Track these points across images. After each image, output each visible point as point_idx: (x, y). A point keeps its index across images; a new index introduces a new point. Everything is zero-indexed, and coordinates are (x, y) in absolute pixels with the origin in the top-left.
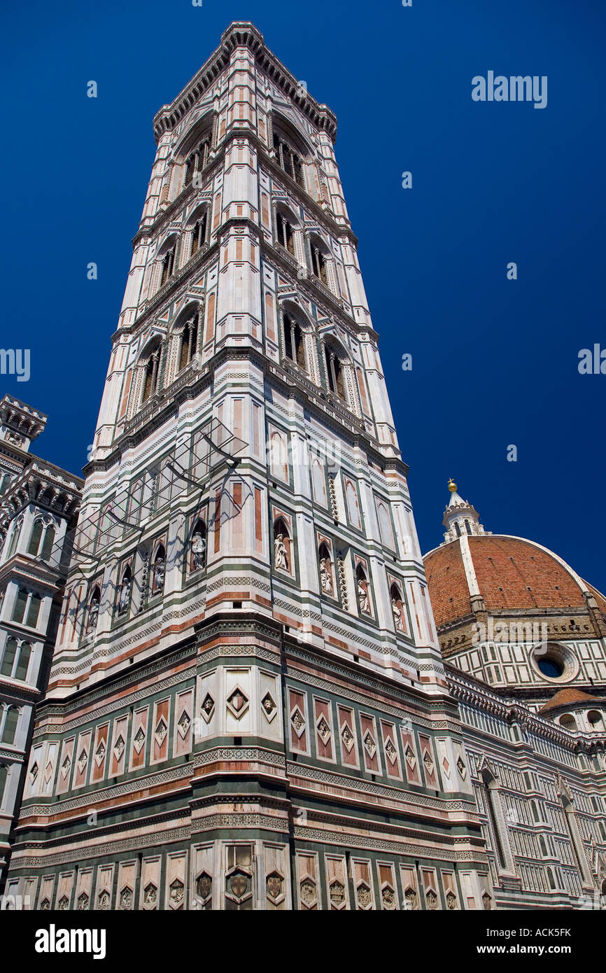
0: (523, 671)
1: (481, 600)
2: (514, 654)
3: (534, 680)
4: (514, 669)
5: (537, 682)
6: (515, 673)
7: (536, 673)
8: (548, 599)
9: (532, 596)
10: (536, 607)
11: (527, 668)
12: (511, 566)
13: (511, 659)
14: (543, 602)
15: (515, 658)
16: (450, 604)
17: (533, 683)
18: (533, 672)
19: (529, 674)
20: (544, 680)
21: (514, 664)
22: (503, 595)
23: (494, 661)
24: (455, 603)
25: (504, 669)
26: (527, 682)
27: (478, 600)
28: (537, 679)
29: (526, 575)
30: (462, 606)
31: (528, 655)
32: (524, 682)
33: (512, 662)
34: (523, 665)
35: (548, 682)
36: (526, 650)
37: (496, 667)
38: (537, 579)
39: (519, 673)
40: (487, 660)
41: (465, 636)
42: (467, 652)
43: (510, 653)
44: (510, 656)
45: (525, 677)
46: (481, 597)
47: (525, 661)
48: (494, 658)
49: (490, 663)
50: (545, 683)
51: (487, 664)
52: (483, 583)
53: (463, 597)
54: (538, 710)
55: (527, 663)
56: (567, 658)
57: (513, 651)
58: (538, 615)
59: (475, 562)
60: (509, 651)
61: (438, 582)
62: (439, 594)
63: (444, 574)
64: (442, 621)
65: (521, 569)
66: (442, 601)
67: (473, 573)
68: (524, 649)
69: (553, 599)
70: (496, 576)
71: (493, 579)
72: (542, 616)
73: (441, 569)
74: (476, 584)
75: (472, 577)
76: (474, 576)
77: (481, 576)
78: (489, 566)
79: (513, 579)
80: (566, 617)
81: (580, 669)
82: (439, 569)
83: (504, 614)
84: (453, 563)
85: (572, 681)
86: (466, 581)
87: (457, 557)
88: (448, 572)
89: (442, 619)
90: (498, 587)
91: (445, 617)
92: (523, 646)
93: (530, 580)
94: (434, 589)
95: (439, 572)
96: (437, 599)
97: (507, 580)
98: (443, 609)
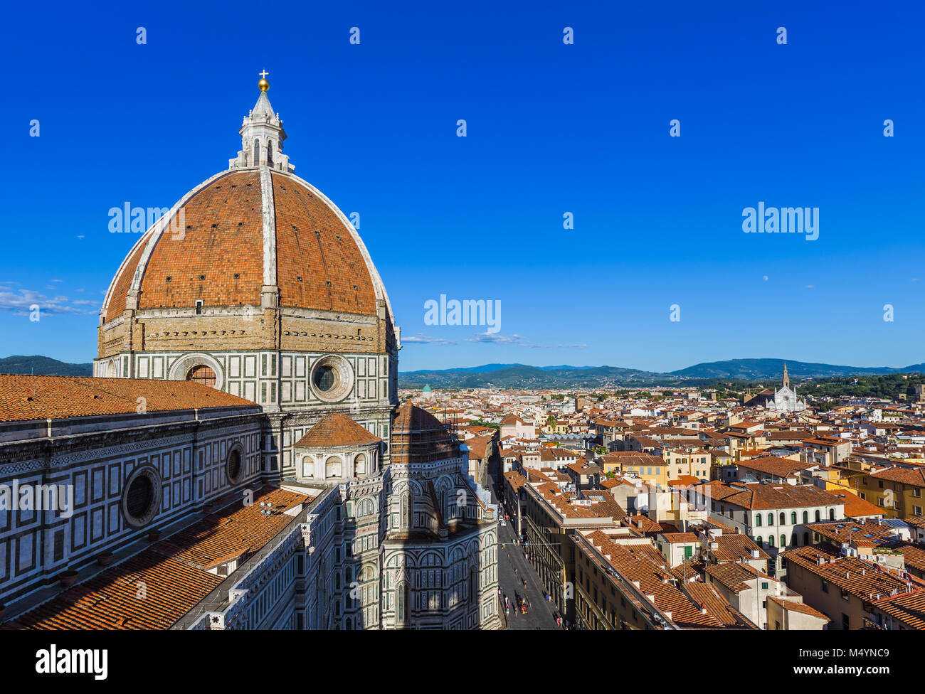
0: (300, 387)
1: (275, 293)
2: (296, 367)
3: (308, 399)
4: (291, 385)
5: (311, 401)
6: (291, 390)
7: (312, 391)
8: (344, 302)
9: (330, 294)
10: (331, 310)
11: (305, 384)
12: (316, 246)
13: (291, 373)
14: (339, 303)
15: (296, 372)
16: (233, 281)
17: (306, 403)
18: (310, 388)
19: (305, 392)
20: (318, 399)
21: (293, 379)
22: (300, 288)
23: (272, 376)
24: (241, 282)
25: (281, 386)
26: (301, 401)
27: (272, 292)
28: (311, 397)
29: (328, 264)
30: (249, 290)
31: (310, 369)
32: (298, 401)
33: (291, 377)
34: (302, 381)
35: (322, 401)
36: (309, 362)
37: (273, 385)
38: (339, 271)
39: (295, 390)
40: (264, 374)
41: (244, 331)
42: (243, 354)
43: (291, 365)
44: (291, 370)
45: (300, 395)
46: (276, 290)
47: (304, 377)
48: (273, 372)
49: (267, 379)
50: (319, 402)
51: (264, 379)
52: (281, 265)
54: (304, 434)
55: (306, 379)
56: (345, 372)
57: (296, 363)
58: (330, 320)
59: (278, 229)
60: (292, 362)
61: (223, 241)
62: (222, 259)
63: (233, 230)
64: (219, 301)
65: (326, 253)
66: (224, 273)
67: (273, 249)
68: (307, 361)
69: (349, 302)
70: (298, 259)
71: (294, 262)
72: (334, 320)
73: (230, 221)
74: (275, 267)
75: (271, 256)
76: (274, 254)
77: (281, 255)
78: (292, 240)
79: (315, 267)
80: (356, 325)
81: (354, 387)
82: (228, 219)
83: (296, 314)
84: (248, 219)
85: (344, 400)
86: (262, 257)
87: (255, 211)
88: (239, 229)
89: (219, 298)
90: (298, 275)
91: (223, 297)
92: (307, 358)
93: (332, 271)
94: (216, 250)
95: (228, 224)
96: (217, 267)
97: (309, 266)
98: (223, 285)
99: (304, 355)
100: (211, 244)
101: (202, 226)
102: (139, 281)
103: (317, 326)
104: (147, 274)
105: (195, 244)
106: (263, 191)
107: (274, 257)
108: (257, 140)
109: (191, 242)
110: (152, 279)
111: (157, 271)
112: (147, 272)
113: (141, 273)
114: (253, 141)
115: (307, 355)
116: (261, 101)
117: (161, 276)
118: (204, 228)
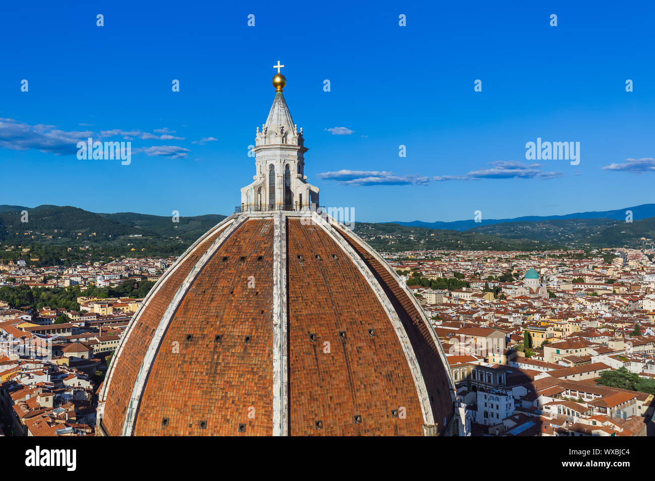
59: (292, 348)
61: (227, 367)
62: (225, 398)
63: (239, 350)
65: (355, 367)
66: (228, 421)
67: (285, 389)
70: (317, 390)
71: (312, 398)
73: (236, 332)
74: (286, 419)
75: (282, 403)
76: (285, 397)
77: (295, 392)
78: (309, 361)
79: (339, 397)
82: (233, 326)
84: (257, 330)
86: (271, 401)
87: (264, 313)
88: (245, 348)
90: (317, 419)
93: (362, 396)
94: (220, 382)
95: (233, 337)
96: (220, 409)
97: (331, 397)
100: (214, 371)
101: (204, 337)
102: (132, 424)
104: (141, 411)
105: (195, 367)
106: (275, 279)
107: (285, 402)
108: (272, 166)
109: (191, 363)
110: (146, 419)
111: (153, 407)
112: (142, 408)
113: (135, 411)
114: (268, 168)
116: (276, 108)
117: (156, 417)
118: (207, 341)
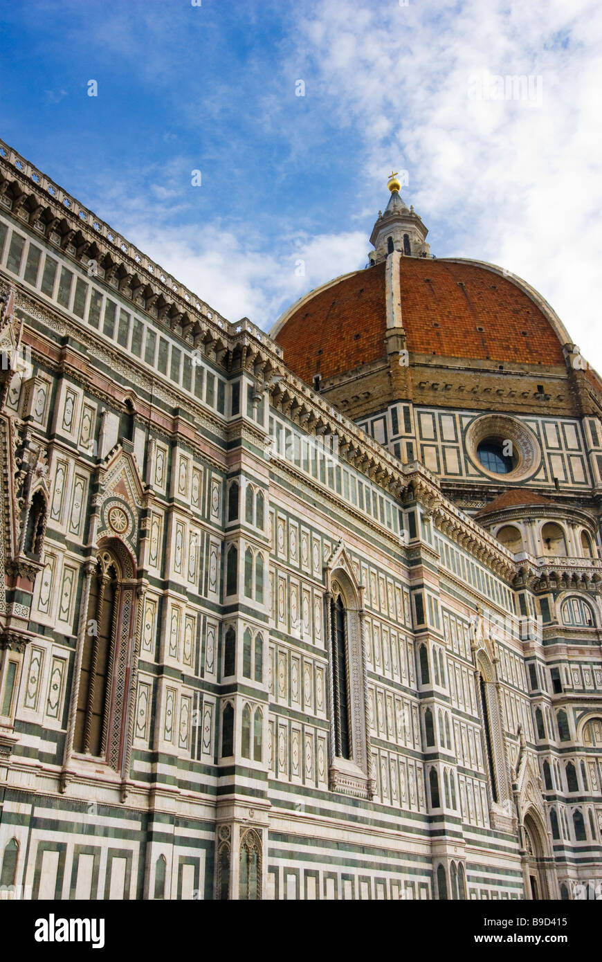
0: (451, 456)
1: (402, 336)
2: (441, 427)
3: (467, 472)
4: (437, 451)
5: (472, 475)
6: (438, 458)
7: (471, 462)
8: (508, 348)
9: (484, 341)
10: (488, 358)
11: (458, 452)
12: (458, 294)
13: (436, 435)
14: (501, 351)
15: (442, 435)
16: (354, 343)
17: (464, 477)
18: (467, 458)
19: (460, 463)
20: (482, 475)
21: (439, 443)
22: (438, 334)
23: (407, 434)
24: (362, 341)
25: (422, 450)
26: (456, 474)
27: (397, 335)
28: (472, 471)
29: (479, 310)
30: (372, 345)
31: (464, 432)
32: (451, 474)
33: (435, 440)
34: (453, 447)
35: (489, 478)
36: (461, 423)
37: (409, 445)
38: (496, 317)
39: (444, 458)
40: (396, 431)
41: (369, 393)
42: (368, 420)
43: (434, 425)
44: (435, 431)
45: (453, 466)
46: (402, 332)
47: (456, 441)
48: (408, 429)
49: (400, 438)
50: (484, 479)
51: (396, 439)
52: (410, 312)
53: (375, 332)
55: (460, 444)
56: (525, 444)
57: (440, 423)
58: (488, 371)
59: (405, 282)
60: (434, 421)
61: (343, 311)
62: (340, 328)
63: (354, 298)
64: (338, 369)
65: (474, 300)
66: (344, 339)
67: (397, 295)
68: (458, 421)
69: (516, 350)
70: (433, 306)
71: (427, 308)
72: (494, 372)
73: (350, 293)
74: (400, 311)
75: (394, 301)
76: (398, 299)
77: (409, 302)
78: (425, 290)
79: (458, 313)
80: (532, 379)
81: (543, 463)
82: (348, 292)
83: (434, 362)
84: (371, 283)
85: (528, 480)
86: (385, 308)
88: (360, 295)
89: (339, 366)
90: (433, 321)
91: (343, 363)
92: (457, 416)
93: (484, 317)
94: (335, 321)
95: (348, 296)
96: (336, 336)
97: (449, 312)
98: (342, 352)
99: (452, 412)
100: (330, 319)
101: (320, 309)
103: (469, 380)
105: (312, 325)
107: (398, 302)
109: (308, 325)
115: (457, 413)
118: (323, 309)
